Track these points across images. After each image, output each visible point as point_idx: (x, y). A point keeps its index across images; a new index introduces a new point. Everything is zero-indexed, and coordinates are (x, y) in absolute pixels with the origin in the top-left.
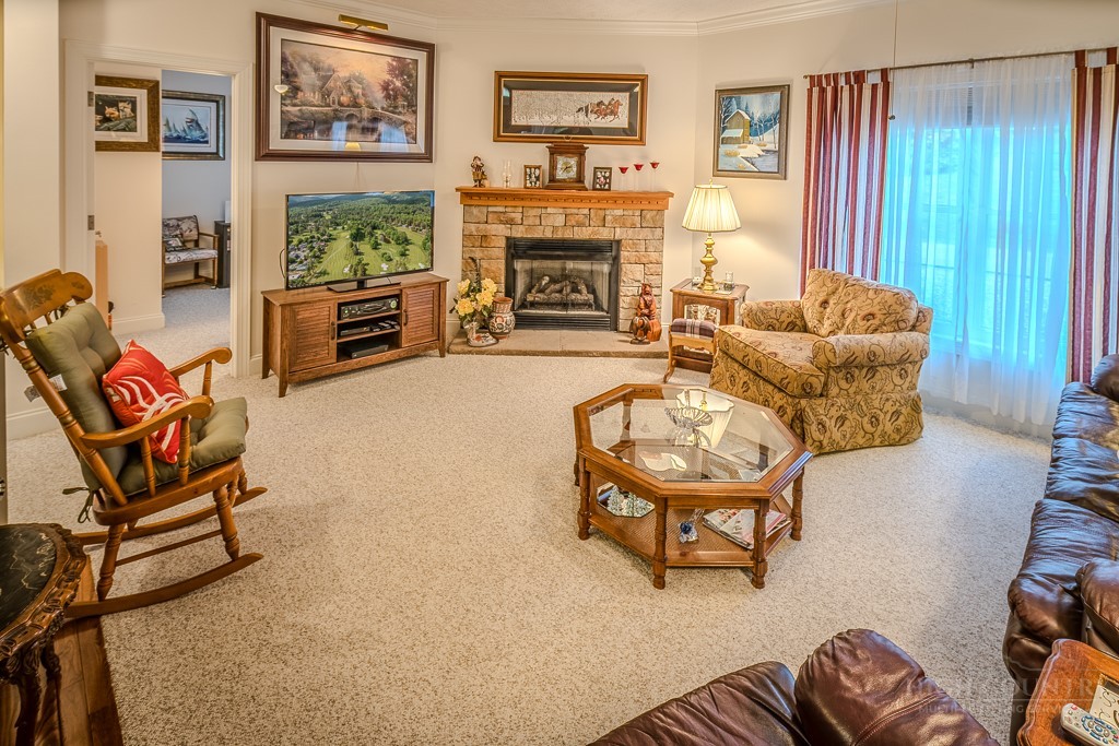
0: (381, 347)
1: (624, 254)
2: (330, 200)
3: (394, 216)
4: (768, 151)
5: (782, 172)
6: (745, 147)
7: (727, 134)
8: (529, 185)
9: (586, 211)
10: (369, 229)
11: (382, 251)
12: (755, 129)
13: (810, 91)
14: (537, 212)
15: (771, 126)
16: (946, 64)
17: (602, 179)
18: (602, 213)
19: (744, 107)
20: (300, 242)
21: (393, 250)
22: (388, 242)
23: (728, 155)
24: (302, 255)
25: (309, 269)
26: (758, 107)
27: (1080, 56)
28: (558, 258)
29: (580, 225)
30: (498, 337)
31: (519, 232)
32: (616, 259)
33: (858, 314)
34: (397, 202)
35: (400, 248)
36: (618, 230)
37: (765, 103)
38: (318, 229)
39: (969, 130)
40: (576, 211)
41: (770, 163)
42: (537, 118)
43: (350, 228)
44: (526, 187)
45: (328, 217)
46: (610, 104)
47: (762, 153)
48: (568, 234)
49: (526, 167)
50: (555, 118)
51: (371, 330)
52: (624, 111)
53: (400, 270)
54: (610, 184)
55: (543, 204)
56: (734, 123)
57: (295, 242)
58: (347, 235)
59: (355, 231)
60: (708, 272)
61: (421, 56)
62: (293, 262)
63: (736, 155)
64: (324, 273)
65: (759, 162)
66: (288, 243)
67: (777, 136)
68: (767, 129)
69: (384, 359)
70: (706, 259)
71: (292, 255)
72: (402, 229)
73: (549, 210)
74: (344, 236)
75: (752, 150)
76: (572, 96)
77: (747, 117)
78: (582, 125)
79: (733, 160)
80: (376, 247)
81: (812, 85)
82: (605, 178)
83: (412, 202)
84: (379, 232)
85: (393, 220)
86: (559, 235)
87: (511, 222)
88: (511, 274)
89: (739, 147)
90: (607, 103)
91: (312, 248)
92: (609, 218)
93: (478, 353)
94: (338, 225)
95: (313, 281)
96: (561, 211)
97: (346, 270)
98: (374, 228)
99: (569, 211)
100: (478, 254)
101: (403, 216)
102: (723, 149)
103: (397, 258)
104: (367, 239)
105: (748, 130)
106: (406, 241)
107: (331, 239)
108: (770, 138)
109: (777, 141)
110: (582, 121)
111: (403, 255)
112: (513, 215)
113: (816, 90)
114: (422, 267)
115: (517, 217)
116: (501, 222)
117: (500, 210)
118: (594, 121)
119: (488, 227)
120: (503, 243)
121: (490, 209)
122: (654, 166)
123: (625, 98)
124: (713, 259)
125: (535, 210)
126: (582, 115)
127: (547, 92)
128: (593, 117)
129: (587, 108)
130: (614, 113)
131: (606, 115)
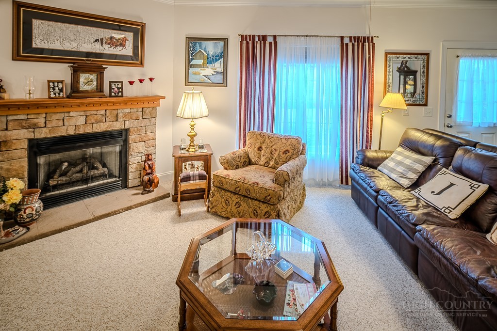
1: (131, 137)
4: (217, 72)
5: (224, 83)
6: (205, 70)
7: (194, 62)
8: (52, 95)
9: (103, 112)
12: (210, 60)
13: (241, 43)
14: (58, 116)
15: (219, 59)
16: (298, 36)
17: (116, 89)
18: (115, 112)
19: (203, 48)
23: (195, 74)
26: (212, 49)
27: (342, 38)
28: (80, 147)
29: (98, 122)
30: (26, 225)
31: (41, 134)
32: (126, 141)
33: (280, 152)
36: (127, 122)
37: (215, 47)
39: (306, 65)
40: (95, 112)
41: (219, 78)
44: (50, 98)
47: (214, 73)
48: (89, 130)
49: (49, 82)
50: (75, 45)
52: (130, 45)
54: (122, 92)
55: (66, 110)
56: (198, 56)
60: (192, 141)
63: (199, 74)
65: (212, 78)
67: (222, 64)
68: (216, 60)
70: (191, 134)
73: (72, 114)
75: (209, 71)
76: (89, 29)
77: (205, 54)
78: (98, 51)
79: (198, 77)
81: (242, 40)
82: (118, 88)
86: (81, 131)
87: (35, 127)
88: (33, 167)
89: (201, 70)
92: (120, 115)
96: (82, 113)
99: (88, 113)
102: (191, 70)
105: (206, 61)
108: (218, 66)
109: (222, 67)
110: (98, 48)
112: (36, 121)
113: (244, 42)
115: (41, 121)
116: (23, 128)
117: (23, 117)
118: (107, 50)
119: (9, 133)
120: (25, 145)
121: (10, 118)
122: (151, 80)
123: (130, 36)
124: (194, 133)
125: (58, 114)
126: (98, 45)
127: (68, 25)
128: (107, 46)
129: (102, 40)
130: (122, 45)
131: (116, 46)
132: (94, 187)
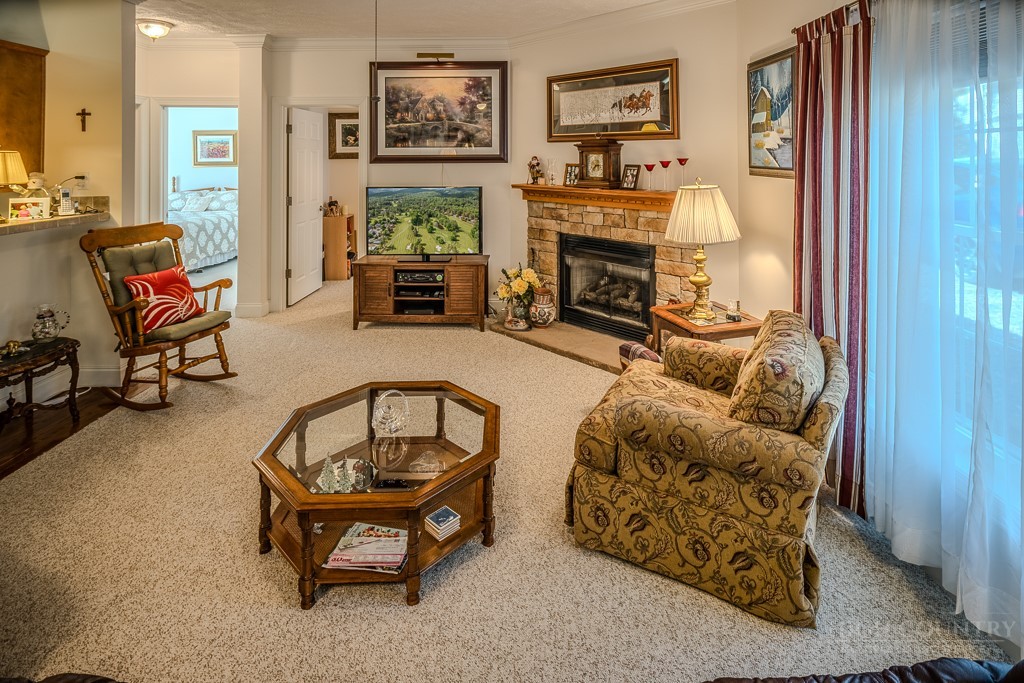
0: (428, 311)
1: (658, 262)
2: (396, 193)
3: (446, 207)
4: (784, 140)
6: (769, 135)
7: (755, 119)
8: (568, 183)
9: (620, 212)
10: (426, 216)
11: (436, 235)
12: (775, 110)
14: (577, 210)
15: (787, 106)
17: (630, 177)
18: (634, 214)
19: (766, 82)
20: (376, 222)
21: (446, 235)
22: (442, 228)
23: (757, 147)
24: (377, 233)
25: (382, 244)
26: (776, 80)
28: (601, 257)
29: (617, 226)
30: (532, 325)
31: (566, 228)
32: (652, 267)
34: (449, 196)
35: (452, 234)
36: (651, 234)
38: (388, 214)
40: (611, 211)
42: (579, 117)
43: (412, 215)
44: (565, 185)
45: (395, 205)
46: (641, 96)
47: (781, 142)
48: (605, 235)
49: (568, 165)
51: (422, 296)
52: (655, 102)
53: (451, 252)
55: (581, 202)
56: (760, 104)
57: (373, 222)
58: (409, 220)
59: (414, 217)
60: (699, 295)
61: (495, 75)
62: (371, 237)
63: (762, 146)
64: (392, 248)
65: (779, 154)
66: (368, 223)
67: (791, 117)
68: (784, 109)
69: (429, 321)
71: (370, 231)
72: (453, 218)
73: (589, 209)
74: (406, 221)
75: (774, 138)
76: (606, 91)
77: (768, 96)
78: (617, 121)
79: (761, 153)
80: (431, 231)
82: (633, 176)
83: (462, 196)
84: (434, 219)
85: (445, 210)
86: (599, 235)
87: (559, 218)
89: (765, 136)
90: (638, 95)
91: (384, 228)
92: (641, 220)
93: (509, 335)
94: (402, 211)
95: (385, 252)
96: (598, 210)
97: (409, 247)
98: (430, 216)
99: (607, 210)
100: (537, 246)
101: (454, 207)
102: (754, 138)
103: (449, 242)
104: (424, 225)
105: (770, 112)
106: (457, 229)
107: (397, 222)
108: (786, 122)
109: (791, 125)
110: (616, 116)
111: (454, 240)
112: (562, 212)
114: (471, 252)
115: (565, 213)
116: (553, 218)
117: (552, 206)
118: (629, 116)
119: (544, 221)
120: (555, 238)
121: (546, 205)
122: (682, 162)
123: (654, 88)
124: (705, 279)
125: (579, 208)
126: (616, 111)
127: (587, 91)
128: (626, 111)
129: (620, 102)
130: (645, 105)
131: (638, 108)
132: (615, 322)
